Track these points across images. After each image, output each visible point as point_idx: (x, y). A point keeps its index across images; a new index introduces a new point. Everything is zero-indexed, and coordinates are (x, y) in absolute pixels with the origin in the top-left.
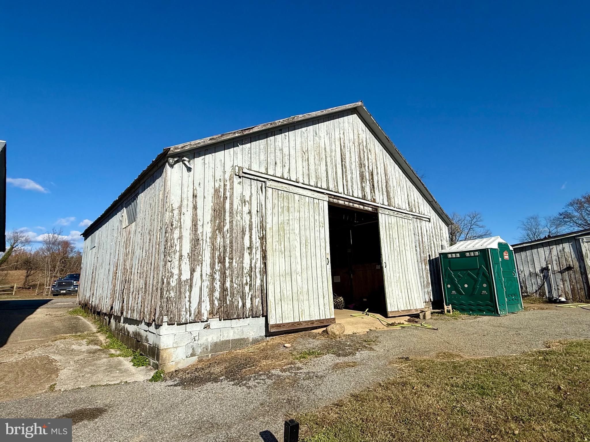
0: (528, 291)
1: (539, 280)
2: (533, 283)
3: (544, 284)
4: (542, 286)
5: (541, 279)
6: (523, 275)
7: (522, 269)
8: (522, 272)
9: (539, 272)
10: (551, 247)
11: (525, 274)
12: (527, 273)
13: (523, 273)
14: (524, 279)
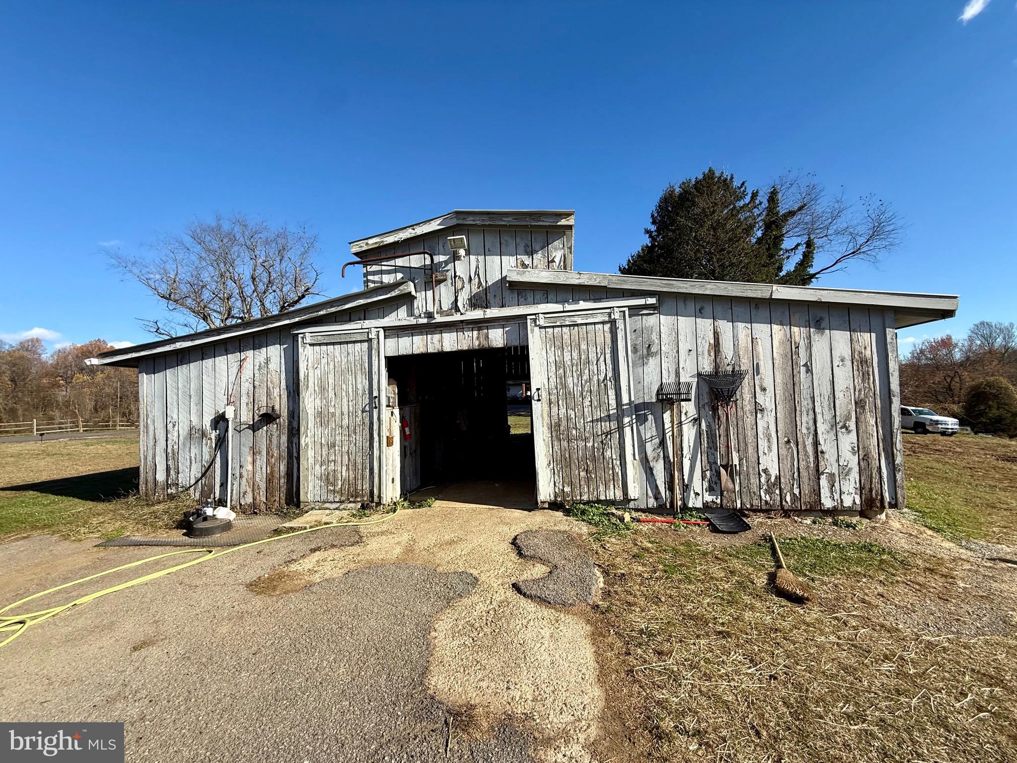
0: (180, 481)
1: (206, 450)
2: (193, 459)
3: (213, 461)
4: (209, 467)
5: (211, 447)
6: (176, 434)
7: (175, 416)
8: (174, 426)
9: (208, 428)
10: (243, 355)
11: (180, 432)
12: (184, 430)
13: (176, 428)
14: (176, 447)
